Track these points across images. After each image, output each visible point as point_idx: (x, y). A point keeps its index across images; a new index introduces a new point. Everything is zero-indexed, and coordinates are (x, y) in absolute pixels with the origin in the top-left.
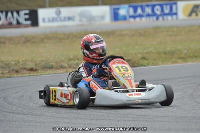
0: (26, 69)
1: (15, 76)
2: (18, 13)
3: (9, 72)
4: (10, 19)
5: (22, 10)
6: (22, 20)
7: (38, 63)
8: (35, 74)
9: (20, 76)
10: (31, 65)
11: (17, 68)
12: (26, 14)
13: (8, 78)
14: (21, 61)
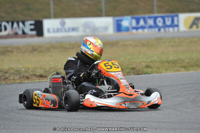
0: (35, 75)
1: (26, 81)
2: (23, 23)
3: (20, 78)
4: (16, 29)
5: (28, 20)
6: (27, 30)
7: (47, 70)
8: (44, 80)
9: (30, 81)
10: (40, 72)
11: (26, 74)
12: (31, 25)
13: (19, 83)
14: (30, 68)
